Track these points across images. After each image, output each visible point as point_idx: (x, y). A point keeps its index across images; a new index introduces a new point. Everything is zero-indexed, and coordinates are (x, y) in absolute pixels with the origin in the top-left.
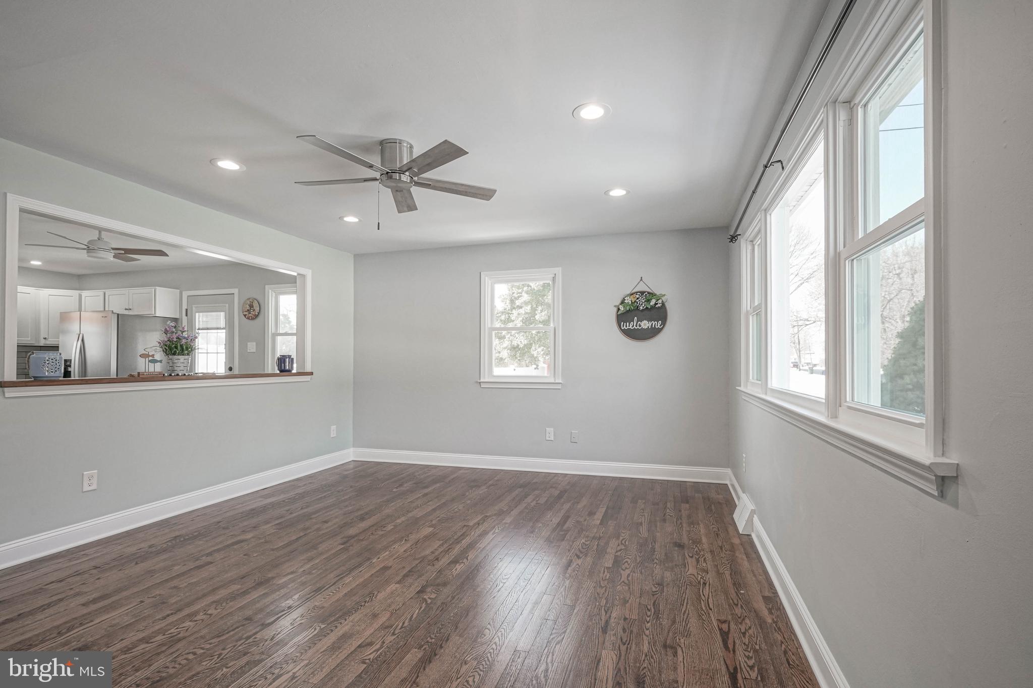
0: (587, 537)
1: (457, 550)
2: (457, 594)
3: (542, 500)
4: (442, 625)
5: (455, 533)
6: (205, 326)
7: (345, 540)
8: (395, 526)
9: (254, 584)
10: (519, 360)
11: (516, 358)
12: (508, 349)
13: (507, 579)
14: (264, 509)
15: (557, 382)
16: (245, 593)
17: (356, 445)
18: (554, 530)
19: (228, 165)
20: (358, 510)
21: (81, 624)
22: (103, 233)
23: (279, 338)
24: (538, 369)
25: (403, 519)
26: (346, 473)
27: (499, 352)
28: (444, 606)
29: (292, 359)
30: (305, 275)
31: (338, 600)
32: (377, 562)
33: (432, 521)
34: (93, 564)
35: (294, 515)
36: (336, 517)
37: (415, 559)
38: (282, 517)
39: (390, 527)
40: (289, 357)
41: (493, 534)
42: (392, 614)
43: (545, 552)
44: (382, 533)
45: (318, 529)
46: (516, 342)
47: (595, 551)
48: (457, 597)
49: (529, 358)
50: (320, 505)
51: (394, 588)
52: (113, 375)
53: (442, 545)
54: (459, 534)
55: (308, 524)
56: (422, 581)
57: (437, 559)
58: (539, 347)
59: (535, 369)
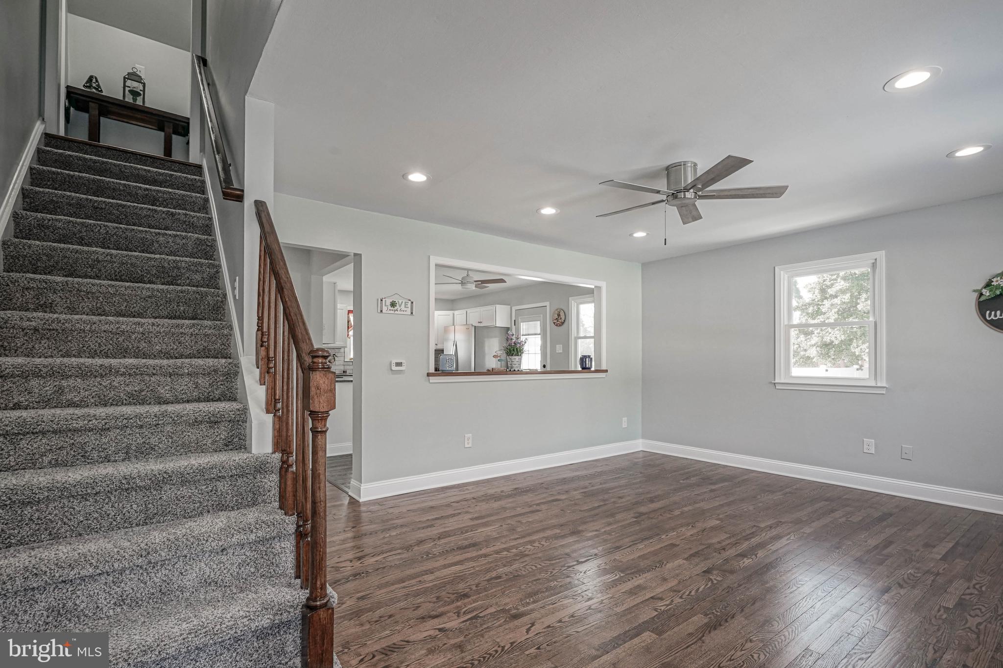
0: (918, 569)
1: (745, 545)
2: (744, 583)
3: (856, 519)
4: (728, 604)
5: (744, 530)
6: (527, 333)
7: (637, 515)
8: (682, 513)
9: (569, 532)
10: (833, 359)
11: (829, 357)
12: (817, 346)
13: (802, 585)
14: (572, 480)
15: (879, 385)
16: (564, 537)
17: (644, 437)
18: (869, 552)
19: (548, 211)
20: (648, 493)
21: (472, 531)
22: (469, 272)
23: (580, 341)
24: (862, 370)
25: (690, 508)
26: (636, 461)
27: (805, 350)
28: (730, 590)
29: (591, 359)
30: (600, 287)
31: (633, 560)
32: (667, 539)
33: (718, 515)
34: (472, 496)
35: (595, 488)
36: (629, 495)
37: (701, 544)
38: (586, 488)
39: (677, 512)
40: (589, 357)
41: (788, 540)
42: (679, 582)
43: (853, 571)
44: (671, 516)
45: (614, 502)
46: (829, 338)
47: (929, 586)
48: (743, 586)
49: (849, 357)
50: (616, 483)
51: (681, 563)
52: (473, 371)
53: (730, 538)
54: (748, 532)
55: (606, 496)
56: (708, 564)
57: (724, 549)
58: (863, 343)
59: (857, 369)
